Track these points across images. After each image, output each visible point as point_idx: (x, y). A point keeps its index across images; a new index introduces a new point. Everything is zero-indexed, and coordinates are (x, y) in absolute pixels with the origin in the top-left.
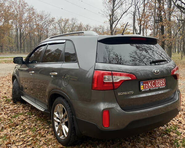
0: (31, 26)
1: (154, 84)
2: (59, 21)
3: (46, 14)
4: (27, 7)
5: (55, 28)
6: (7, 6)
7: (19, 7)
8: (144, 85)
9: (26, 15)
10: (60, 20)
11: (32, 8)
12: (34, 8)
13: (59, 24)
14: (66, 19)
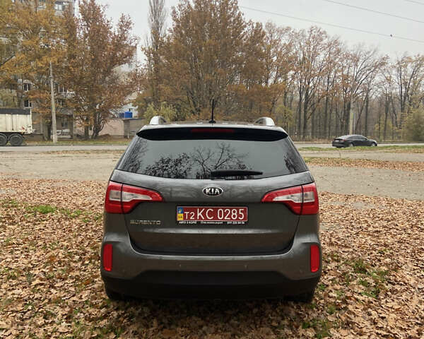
0: (331, 80)
1: (213, 214)
2: (399, 63)
3: (368, 50)
4: (325, 41)
5: (389, 80)
6: (285, 44)
7: (308, 44)
8: (187, 213)
9: (321, 57)
10: (403, 60)
11: (336, 42)
12: (340, 40)
13: (399, 70)
14: (418, 55)
